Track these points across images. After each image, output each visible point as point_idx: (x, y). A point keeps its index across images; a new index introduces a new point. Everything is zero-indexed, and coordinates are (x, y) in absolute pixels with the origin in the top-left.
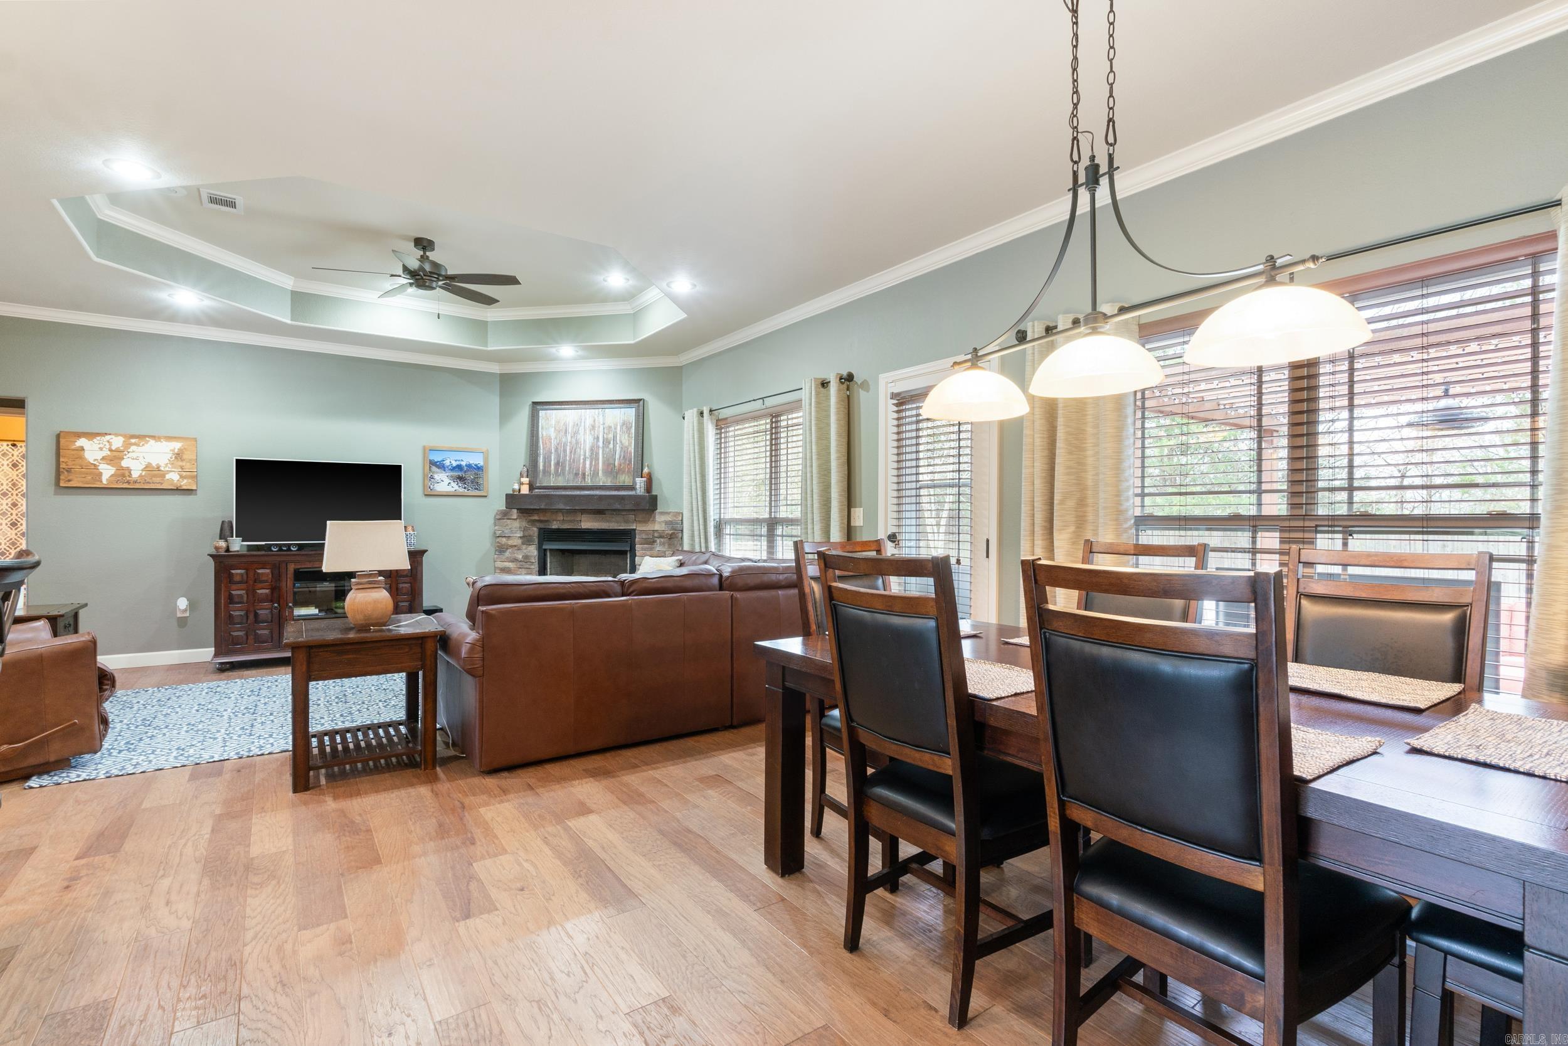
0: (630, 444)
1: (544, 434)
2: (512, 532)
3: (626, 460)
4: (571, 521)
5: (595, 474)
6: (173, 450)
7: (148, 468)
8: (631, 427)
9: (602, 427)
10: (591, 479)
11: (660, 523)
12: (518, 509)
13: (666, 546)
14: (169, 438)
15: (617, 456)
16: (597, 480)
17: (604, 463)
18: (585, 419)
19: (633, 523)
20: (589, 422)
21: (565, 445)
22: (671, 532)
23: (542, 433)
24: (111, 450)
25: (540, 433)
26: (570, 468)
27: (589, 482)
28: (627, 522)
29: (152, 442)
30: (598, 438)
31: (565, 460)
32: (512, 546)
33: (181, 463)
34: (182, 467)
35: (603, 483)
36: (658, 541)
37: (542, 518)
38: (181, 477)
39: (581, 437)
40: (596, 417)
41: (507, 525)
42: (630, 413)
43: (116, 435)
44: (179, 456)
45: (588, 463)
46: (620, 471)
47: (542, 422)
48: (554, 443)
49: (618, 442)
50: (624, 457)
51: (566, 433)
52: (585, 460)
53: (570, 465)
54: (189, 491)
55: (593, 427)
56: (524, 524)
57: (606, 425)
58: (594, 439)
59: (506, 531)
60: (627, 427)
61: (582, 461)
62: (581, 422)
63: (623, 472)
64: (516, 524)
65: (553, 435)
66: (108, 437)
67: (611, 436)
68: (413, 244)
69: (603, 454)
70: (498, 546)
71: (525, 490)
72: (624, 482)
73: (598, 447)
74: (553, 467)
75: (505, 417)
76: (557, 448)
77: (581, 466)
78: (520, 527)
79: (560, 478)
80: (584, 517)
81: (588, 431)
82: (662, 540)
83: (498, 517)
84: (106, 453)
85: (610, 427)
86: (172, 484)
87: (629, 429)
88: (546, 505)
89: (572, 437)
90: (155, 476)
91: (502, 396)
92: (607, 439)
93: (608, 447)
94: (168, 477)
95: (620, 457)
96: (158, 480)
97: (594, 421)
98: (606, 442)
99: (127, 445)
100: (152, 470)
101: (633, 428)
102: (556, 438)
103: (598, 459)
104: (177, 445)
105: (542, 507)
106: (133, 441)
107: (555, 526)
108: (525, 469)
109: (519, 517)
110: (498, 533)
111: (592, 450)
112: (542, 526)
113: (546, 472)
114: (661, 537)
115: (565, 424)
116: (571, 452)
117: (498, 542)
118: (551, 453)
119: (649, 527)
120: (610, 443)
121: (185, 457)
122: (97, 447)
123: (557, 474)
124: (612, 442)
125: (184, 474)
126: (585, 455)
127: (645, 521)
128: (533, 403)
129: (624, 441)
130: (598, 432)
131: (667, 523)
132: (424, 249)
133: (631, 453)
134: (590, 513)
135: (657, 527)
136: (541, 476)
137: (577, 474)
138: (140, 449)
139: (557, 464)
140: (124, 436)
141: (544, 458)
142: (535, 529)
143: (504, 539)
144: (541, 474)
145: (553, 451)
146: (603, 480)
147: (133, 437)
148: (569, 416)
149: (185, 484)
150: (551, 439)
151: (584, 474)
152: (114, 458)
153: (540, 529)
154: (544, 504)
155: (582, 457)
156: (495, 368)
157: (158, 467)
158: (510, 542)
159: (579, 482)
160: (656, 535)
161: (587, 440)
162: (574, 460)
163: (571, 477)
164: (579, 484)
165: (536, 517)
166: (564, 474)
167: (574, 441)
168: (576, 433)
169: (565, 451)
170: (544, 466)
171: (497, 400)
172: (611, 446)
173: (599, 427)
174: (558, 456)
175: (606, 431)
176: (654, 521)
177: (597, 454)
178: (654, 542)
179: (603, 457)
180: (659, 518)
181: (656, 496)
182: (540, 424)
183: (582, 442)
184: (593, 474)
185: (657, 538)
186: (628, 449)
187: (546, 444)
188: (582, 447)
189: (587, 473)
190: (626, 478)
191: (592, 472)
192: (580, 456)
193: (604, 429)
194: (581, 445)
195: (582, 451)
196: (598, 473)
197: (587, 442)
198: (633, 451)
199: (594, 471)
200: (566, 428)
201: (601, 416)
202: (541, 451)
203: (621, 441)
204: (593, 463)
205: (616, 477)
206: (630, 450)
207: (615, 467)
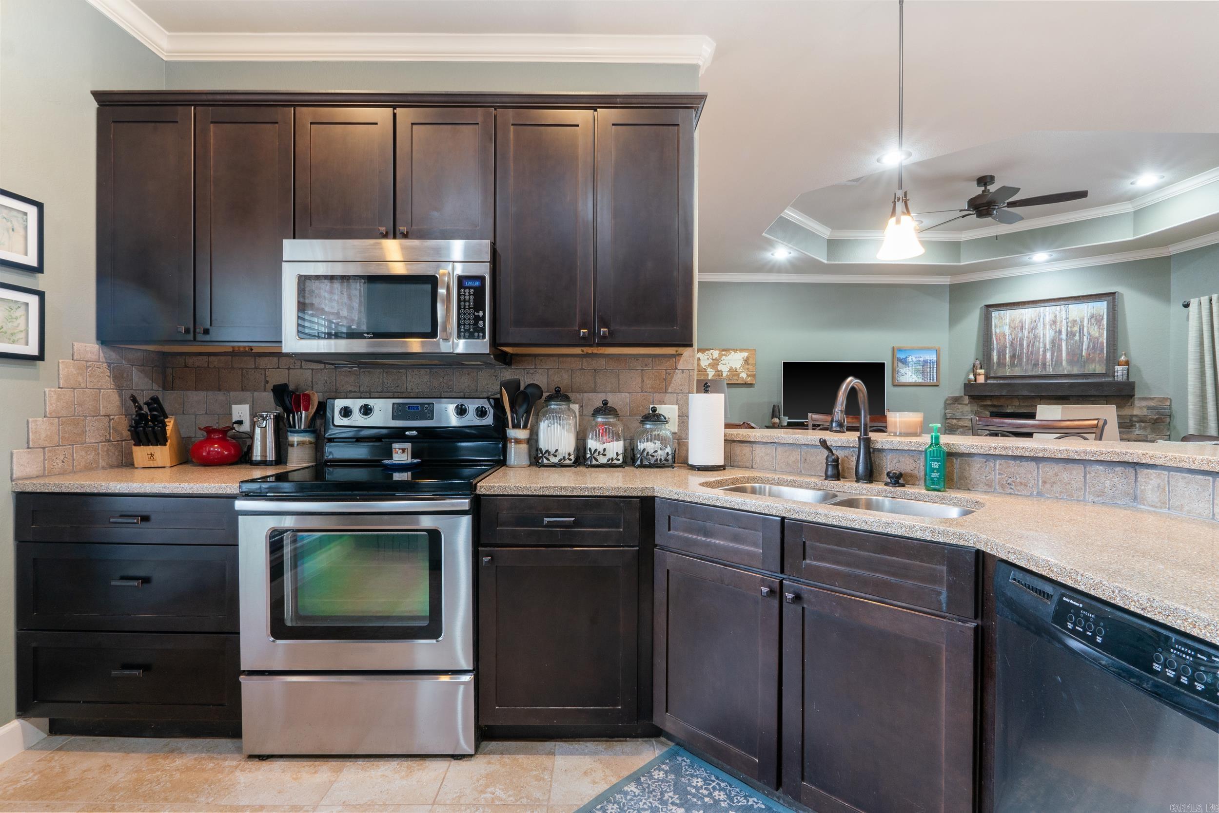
0: (1101, 335)
1: (998, 331)
2: (963, 415)
3: (1096, 350)
4: (1027, 406)
5: (1058, 364)
6: (744, 358)
7: (731, 370)
8: (1102, 319)
9: (1064, 322)
10: (1053, 369)
11: (1140, 408)
12: (969, 396)
13: (1149, 430)
14: (742, 350)
15: (1085, 347)
16: (1061, 369)
17: (1068, 354)
18: (1045, 315)
20: (1048, 318)
21: (1022, 340)
22: (1155, 417)
23: (996, 330)
24: (713, 359)
25: (993, 331)
26: (1027, 360)
27: (1050, 371)
29: (733, 353)
30: (1060, 332)
31: (1021, 353)
32: (962, 427)
33: (747, 367)
34: (748, 369)
35: (1068, 371)
36: (1137, 425)
37: (996, 403)
38: (748, 376)
39: (1040, 331)
40: (1058, 313)
41: (958, 409)
42: (1102, 307)
43: (715, 350)
44: (746, 361)
45: (1049, 355)
46: (1089, 360)
47: (994, 322)
48: (1008, 339)
49: (1085, 333)
50: (1094, 347)
51: (1022, 328)
52: (1045, 352)
53: (1027, 357)
54: (751, 385)
55: (1054, 322)
56: (976, 408)
57: (1070, 319)
58: (1056, 332)
59: (957, 414)
60: (1096, 319)
61: (1041, 353)
62: (1039, 319)
63: (1094, 361)
64: (967, 408)
65: (1007, 330)
66: (711, 351)
67: (1076, 329)
68: (976, 182)
69: (1067, 346)
70: (948, 427)
71: (981, 380)
72: (1095, 371)
73: (1061, 340)
74: (1008, 359)
75: (954, 320)
76: (1012, 343)
77: (1041, 357)
78: (972, 411)
79: (1017, 369)
81: (1048, 327)
82: (1143, 424)
83: (948, 402)
84: (710, 361)
85: (1075, 321)
86: (743, 381)
87: (1099, 321)
89: (1029, 333)
90: (734, 375)
91: (951, 301)
92: (1071, 332)
93: (1073, 339)
94: (741, 375)
95: (1088, 347)
96: (735, 378)
97: (1056, 316)
98: (1070, 335)
99: (721, 355)
100: (733, 372)
101: (1105, 320)
102: (1011, 334)
103: (1061, 351)
104: (745, 354)
106: (723, 353)
108: (978, 362)
109: (970, 403)
110: (949, 416)
111: (1053, 342)
113: (1001, 364)
114: (1141, 421)
115: (1021, 322)
116: (1028, 346)
117: (948, 423)
118: (1006, 347)
119: (1126, 412)
120: (1075, 335)
121: (750, 362)
122: (706, 357)
123: (1012, 365)
124: (1078, 334)
125: (749, 373)
126: (1045, 348)
128: (986, 305)
129: (1093, 333)
130: (1061, 326)
131: (1149, 408)
132: (985, 185)
133: (1102, 343)
135: (1136, 412)
136: (995, 368)
137: (1036, 365)
138: (727, 358)
139: (1013, 357)
140: (719, 350)
141: (999, 352)
142: (987, 413)
143: (954, 421)
144: (995, 366)
145: (1008, 345)
146: (1066, 368)
147: (723, 350)
148: (1026, 314)
149: (749, 380)
150: (1005, 335)
151: (1044, 365)
152: (715, 363)
153: (992, 413)
155: (1041, 350)
156: (946, 280)
157: (736, 369)
158: (961, 423)
159: (1039, 371)
160: (1134, 419)
161: (1047, 334)
162: (1032, 353)
163: (1030, 367)
164: (1039, 373)
165: (989, 403)
166: (1021, 365)
167: (1031, 335)
168: (1033, 329)
169: (1021, 345)
170: (999, 359)
171: (946, 306)
172: (1077, 338)
173: (1061, 322)
174: (1014, 350)
175: (1069, 325)
176: (1132, 405)
177: (1060, 346)
178: (1132, 426)
179: (1067, 348)
180: (1137, 403)
181: (1134, 383)
182: (993, 324)
183: (1042, 336)
184: (1055, 364)
185: (1135, 422)
186: (1098, 340)
187: (1000, 340)
188: (1041, 340)
189: (1047, 364)
190: (1098, 366)
191: (1054, 363)
192: (1039, 348)
193: (1067, 323)
194: (1040, 339)
195: (1041, 344)
196: (1062, 363)
197: (1048, 336)
198: (1105, 341)
199: (1057, 361)
200: (1023, 325)
201: (1064, 312)
202: (995, 346)
203: (1089, 333)
204: (1055, 354)
205: (1085, 366)
206: (1100, 340)
207: (1082, 357)
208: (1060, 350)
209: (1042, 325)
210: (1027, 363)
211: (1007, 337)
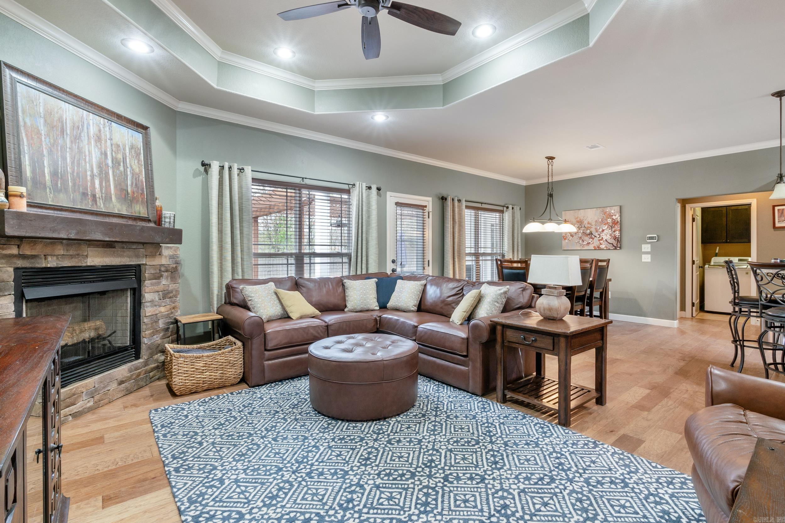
0: (141, 172)
1: (28, 121)
3: (138, 189)
4: (72, 257)
5: (107, 198)
8: (140, 154)
9: (109, 142)
10: (103, 203)
13: (170, 279)
15: (129, 182)
16: (111, 205)
17: (116, 187)
18: (88, 124)
19: (143, 257)
20: (93, 130)
22: (174, 266)
23: (24, 119)
25: (21, 119)
26: (74, 184)
27: (101, 207)
28: (137, 256)
30: (106, 155)
35: (119, 210)
36: (164, 275)
37: (28, 252)
39: (85, 145)
40: (101, 126)
42: (138, 138)
45: (97, 182)
46: (134, 199)
47: (21, 102)
48: (45, 141)
49: (128, 166)
50: (136, 185)
51: (62, 132)
52: (93, 176)
53: (74, 180)
55: (98, 138)
57: (114, 141)
58: (101, 153)
60: (135, 151)
61: (89, 178)
62: (83, 126)
63: (137, 202)
67: (120, 156)
69: (114, 176)
71: (19, 205)
72: (140, 214)
73: (107, 165)
74: (47, 177)
76: (51, 151)
77: (89, 184)
79: (62, 196)
80: (91, 251)
81: (92, 141)
82: (167, 274)
85: (118, 146)
87: (138, 155)
88: (77, 233)
89: (72, 142)
92: (116, 159)
93: (118, 169)
95: (132, 183)
97: (100, 131)
98: (115, 162)
101: (142, 155)
102: (47, 135)
105: (72, 236)
107: (52, 263)
111: (100, 167)
112: (21, 263)
113: (38, 183)
114: (167, 271)
115: (60, 119)
116: (73, 163)
118: (41, 155)
119: (157, 261)
120: (119, 165)
123: (54, 188)
124: (122, 164)
126: (92, 171)
127: (153, 256)
129: (134, 167)
130: (106, 147)
131: (171, 257)
133: (142, 182)
134: (97, 246)
135: (164, 261)
137: (85, 194)
139: (54, 174)
141: (32, 160)
142: (11, 270)
144: (28, 183)
145: (45, 152)
146: (115, 206)
151: (94, 196)
153: (16, 269)
154: (74, 231)
155: (89, 173)
159: (88, 205)
160: (163, 269)
161: (92, 152)
163: (78, 197)
166: (66, 188)
167: (75, 147)
168: (76, 138)
169: (64, 158)
170: (33, 171)
172: (122, 168)
173: (106, 141)
175: (114, 149)
177: (107, 174)
178: (162, 276)
179: (114, 180)
182: (19, 104)
183: (87, 153)
184: (105, 199)
185: (164, 272)
186: (139, 177)
187: (32, 138)
188: (87, 160)
189: (97, 196)
190: (141, 209)
191: (103, 195)
192: (86, 171)
193: (112, 145)
194: (85, 156)
195: (88, 165)
196: (111, 198)
197: (94, 156)
198: (144, 180)
199: (106, 194)
200: (63, 126)
201: (107, 129)
202: (26, 148)
203: (131, 167)
204: (104, 184)
205: (131, 206)
206: (141, 178)
207: (128, 194)
208: (108, 181)
209: (86, 138)
210: (74, 191)
211: (43, 139)
